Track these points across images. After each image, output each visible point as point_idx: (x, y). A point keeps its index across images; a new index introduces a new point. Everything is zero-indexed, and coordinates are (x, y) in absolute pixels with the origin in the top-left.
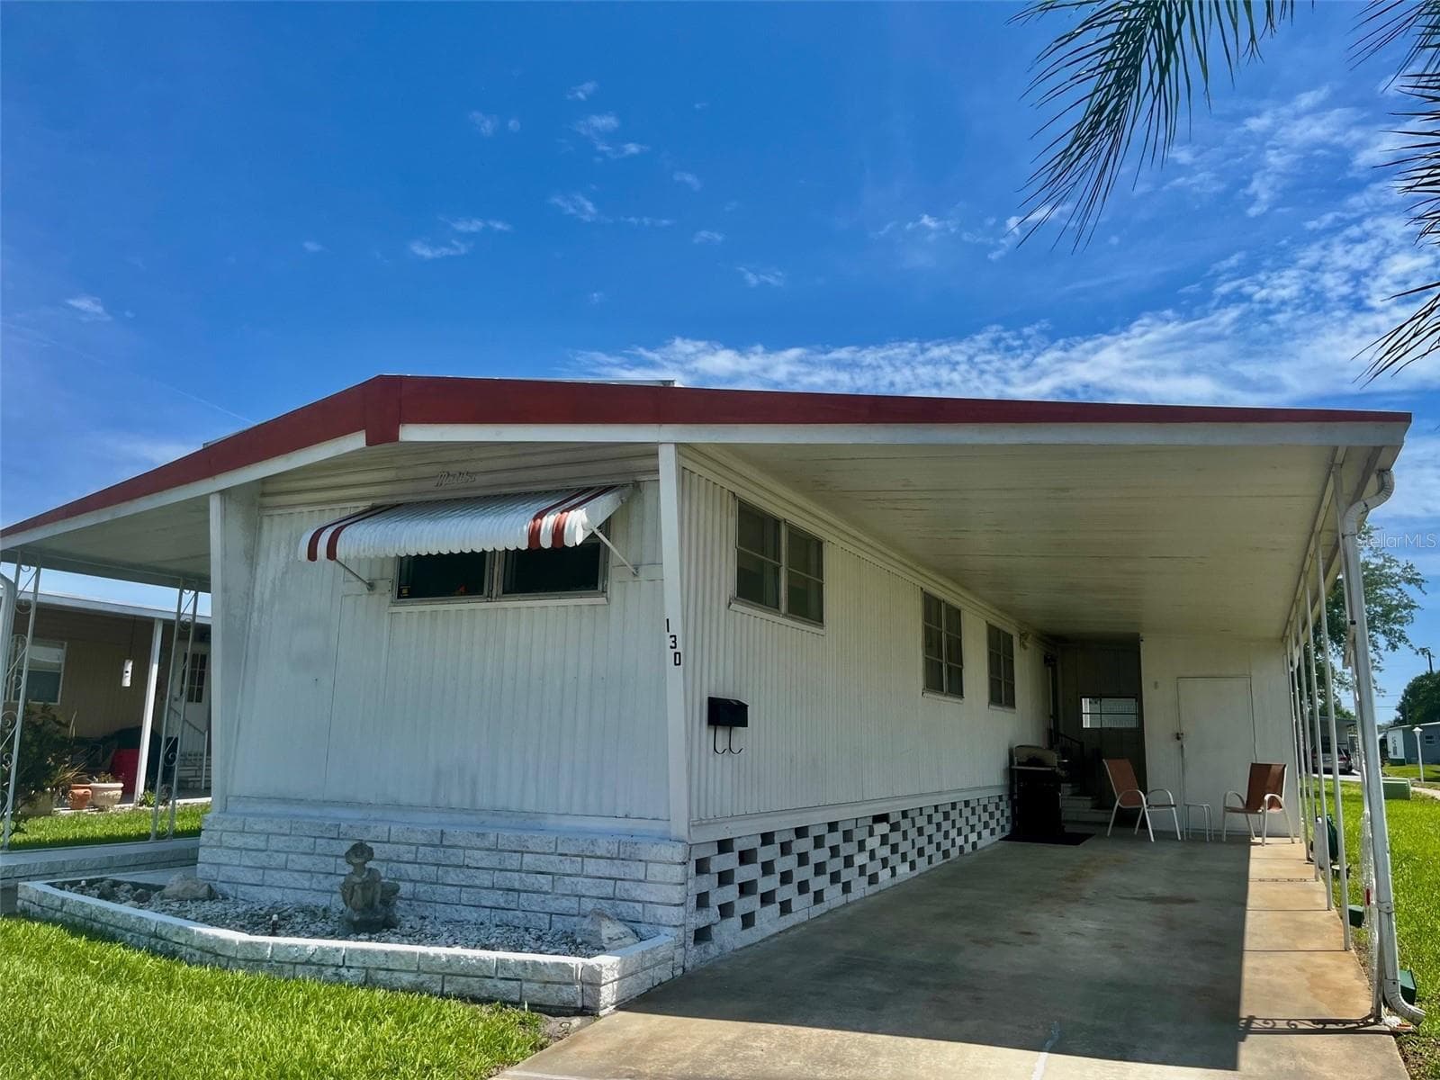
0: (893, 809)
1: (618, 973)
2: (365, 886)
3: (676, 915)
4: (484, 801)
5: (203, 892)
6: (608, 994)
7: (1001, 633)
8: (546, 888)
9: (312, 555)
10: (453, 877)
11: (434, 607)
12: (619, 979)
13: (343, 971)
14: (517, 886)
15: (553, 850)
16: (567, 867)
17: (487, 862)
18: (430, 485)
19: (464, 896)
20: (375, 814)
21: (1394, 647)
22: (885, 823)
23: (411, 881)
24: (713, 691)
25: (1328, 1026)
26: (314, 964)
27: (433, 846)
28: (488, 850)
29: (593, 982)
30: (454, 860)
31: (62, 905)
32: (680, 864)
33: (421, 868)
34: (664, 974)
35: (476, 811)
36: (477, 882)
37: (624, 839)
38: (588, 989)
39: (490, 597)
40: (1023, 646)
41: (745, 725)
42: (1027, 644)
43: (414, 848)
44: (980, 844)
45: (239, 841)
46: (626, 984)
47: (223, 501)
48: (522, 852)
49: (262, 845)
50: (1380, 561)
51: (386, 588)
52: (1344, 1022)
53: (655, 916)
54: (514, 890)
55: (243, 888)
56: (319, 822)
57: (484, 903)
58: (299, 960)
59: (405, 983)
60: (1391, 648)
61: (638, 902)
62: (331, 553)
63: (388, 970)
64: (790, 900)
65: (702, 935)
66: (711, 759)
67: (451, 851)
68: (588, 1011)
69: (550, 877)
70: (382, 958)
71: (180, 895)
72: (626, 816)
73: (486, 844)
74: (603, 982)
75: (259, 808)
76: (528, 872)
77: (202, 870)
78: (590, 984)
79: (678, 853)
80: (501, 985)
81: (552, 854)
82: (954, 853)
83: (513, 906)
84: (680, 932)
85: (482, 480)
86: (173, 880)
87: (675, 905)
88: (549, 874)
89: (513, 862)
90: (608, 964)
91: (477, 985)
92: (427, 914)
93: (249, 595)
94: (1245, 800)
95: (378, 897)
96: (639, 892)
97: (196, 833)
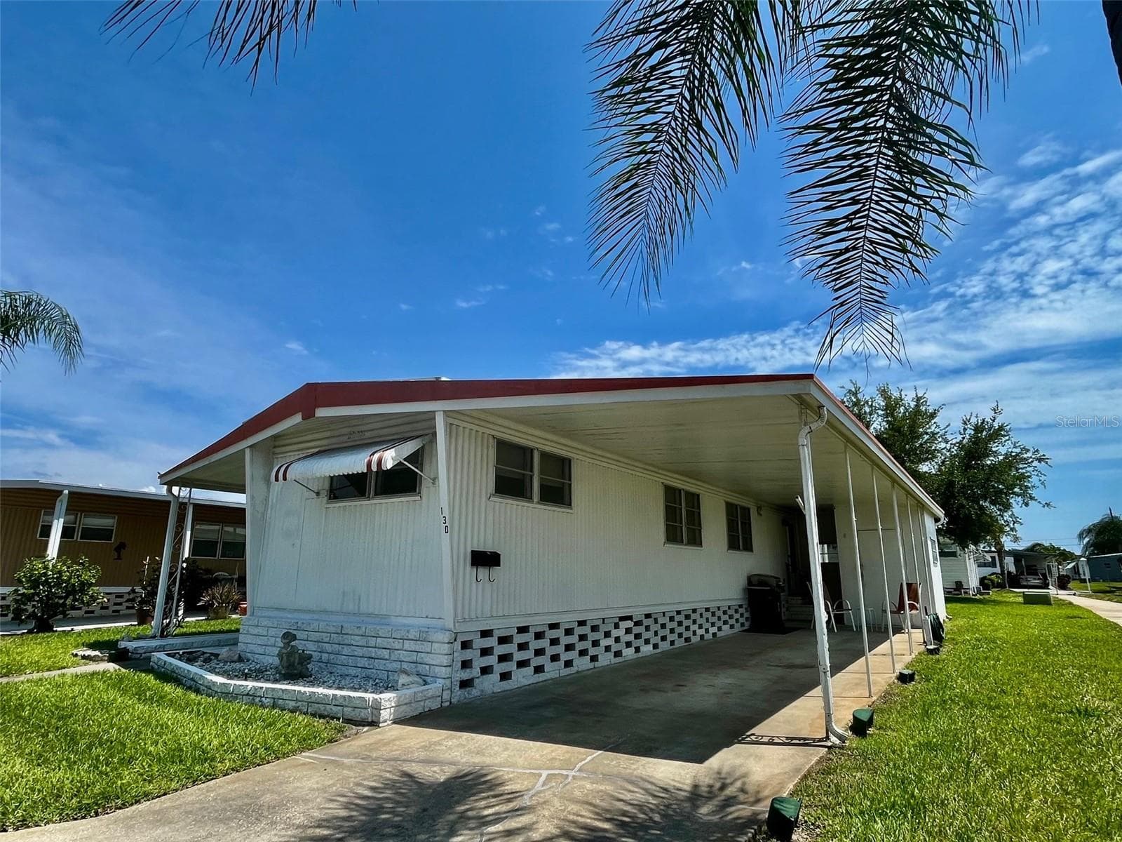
0: (638, 613)
1: (395, 703)
2: (289, 655)
3: (444, 672)
4: (364, 609)
5: (236, 658)
6: (385, 715)
7: (738, 507)
8: (387, 657)
9: (277, 480)
10: (346, 651)
11: (344, 504)
12: (397, 706)
13: (264, 699)
14: (373, 655)
15: (390, 636)
16: (397, 645)
17: (362, 642)
18: (345, 438)
19: (350, 661)
20: (316, 617)
21: (1027, 505)
22: (630, 621)
23: (328, 653)
24: (475, 545)
25: (794, 742)
26: (251, 695)
27: (337, 633)
28: (362, 636)
29: (377, 707)
30: (346, 642)
31: (165, 664)
32: (448, 643)
33: (332, 646)
34: (435, 705)
35: (360, 614)
36: (356, 653)
37: (423, 629)
38: (375, 712)
39: (369, 498)
40: (759, 514)
41: (499, 565)
42: (762, 513)
43: (329, 635)
44: (719, 634)
45: (255, 631)
46: (401, 710)
47: (252, 452)
48: (377, 637)
49: (265, 633)
50: (1018, 450)
51: (324, 493)
52: (805, 739)
53: (434, 672)
54: (372, 658)
55: (257, 656)
56: (289, 620)
57: (359, 666)
58: (244, 693)
59: (290, 707)
60: (1025, 505)
61: (427, 664)
62: (285, 479)
63: (283, 699)
64: (544, 665)
65: (465, 684)
66: (474, 585)
67: (345, 636)
68: (374, 724)
69: (388, 651)
70: (280, 693)
71: (226, 659)
72: (427, 617)
73: (361, 633)
74: (382, 708)
75: (267, 614)
76: (379, 648)
77: (241, 646)
78: (376, 709)
79: (446, 637)
80: (334, 708)
81: (389, 638)
82: (695, 639)
83: (371, 667)
84: (448, 682)
85: (368, 434)
86: (224, 652)
87: (445, 666)
88: (388, 649)
89: (372, 642)
90: (388, 699)
91: (323, 709)
92: (333, 671)
93: (267, 499)
94: (897, 606)
95: (297, 661)
96: (428, 659)
97: (237, 630)
